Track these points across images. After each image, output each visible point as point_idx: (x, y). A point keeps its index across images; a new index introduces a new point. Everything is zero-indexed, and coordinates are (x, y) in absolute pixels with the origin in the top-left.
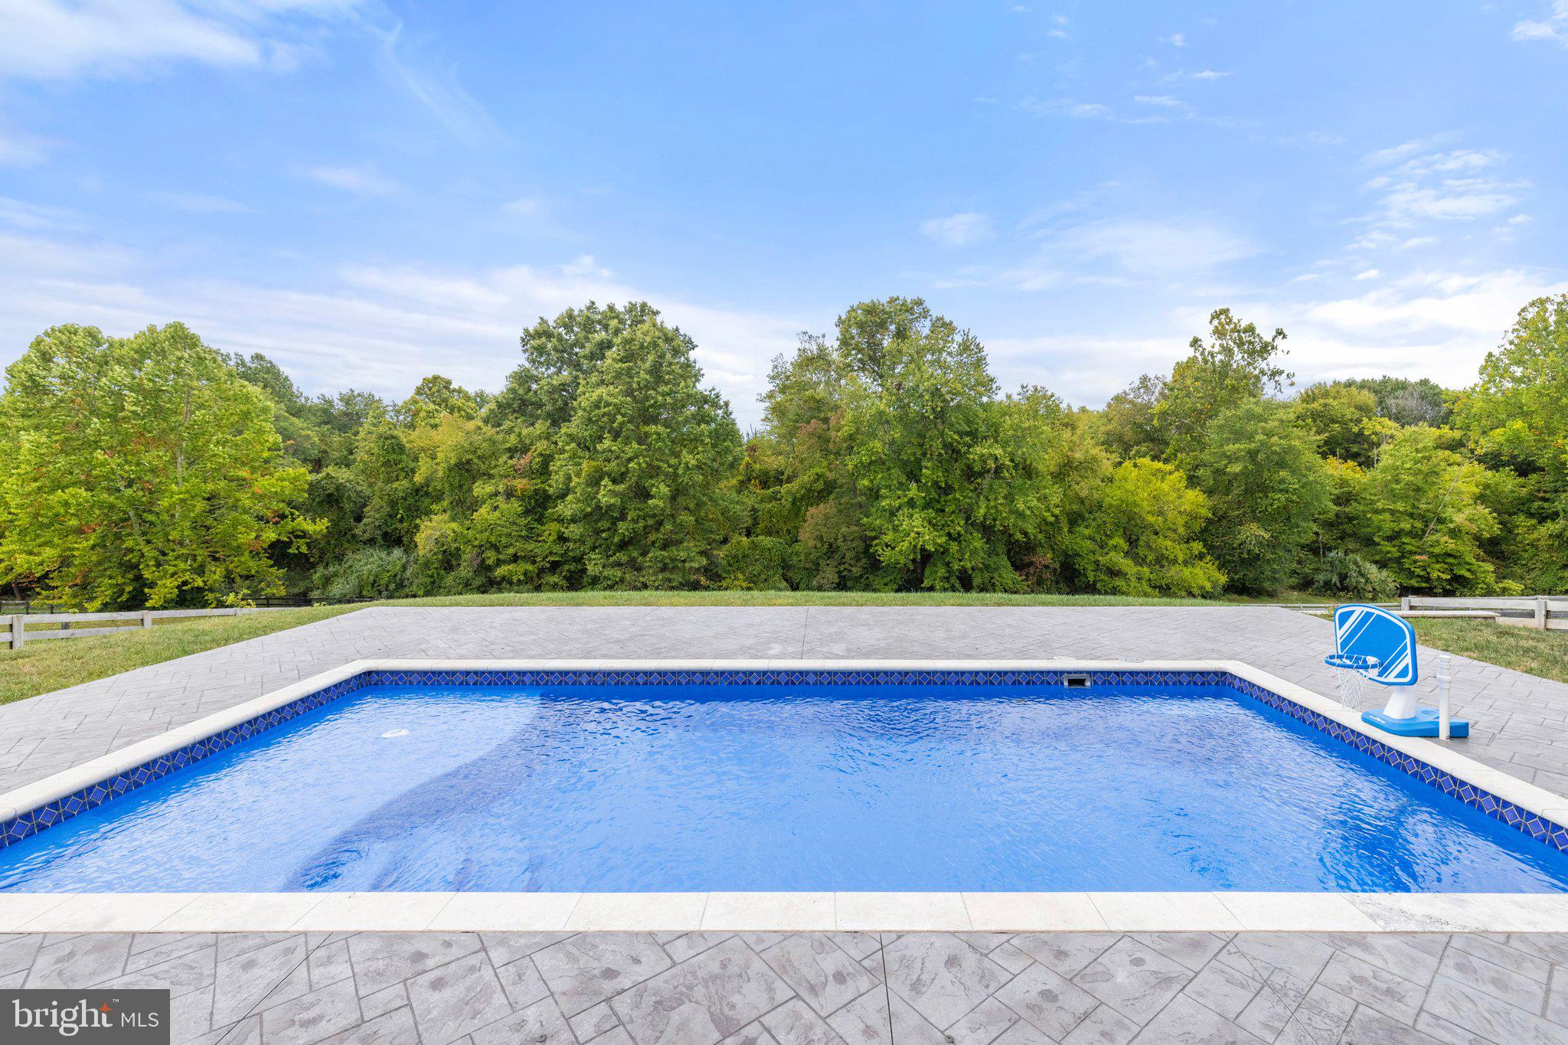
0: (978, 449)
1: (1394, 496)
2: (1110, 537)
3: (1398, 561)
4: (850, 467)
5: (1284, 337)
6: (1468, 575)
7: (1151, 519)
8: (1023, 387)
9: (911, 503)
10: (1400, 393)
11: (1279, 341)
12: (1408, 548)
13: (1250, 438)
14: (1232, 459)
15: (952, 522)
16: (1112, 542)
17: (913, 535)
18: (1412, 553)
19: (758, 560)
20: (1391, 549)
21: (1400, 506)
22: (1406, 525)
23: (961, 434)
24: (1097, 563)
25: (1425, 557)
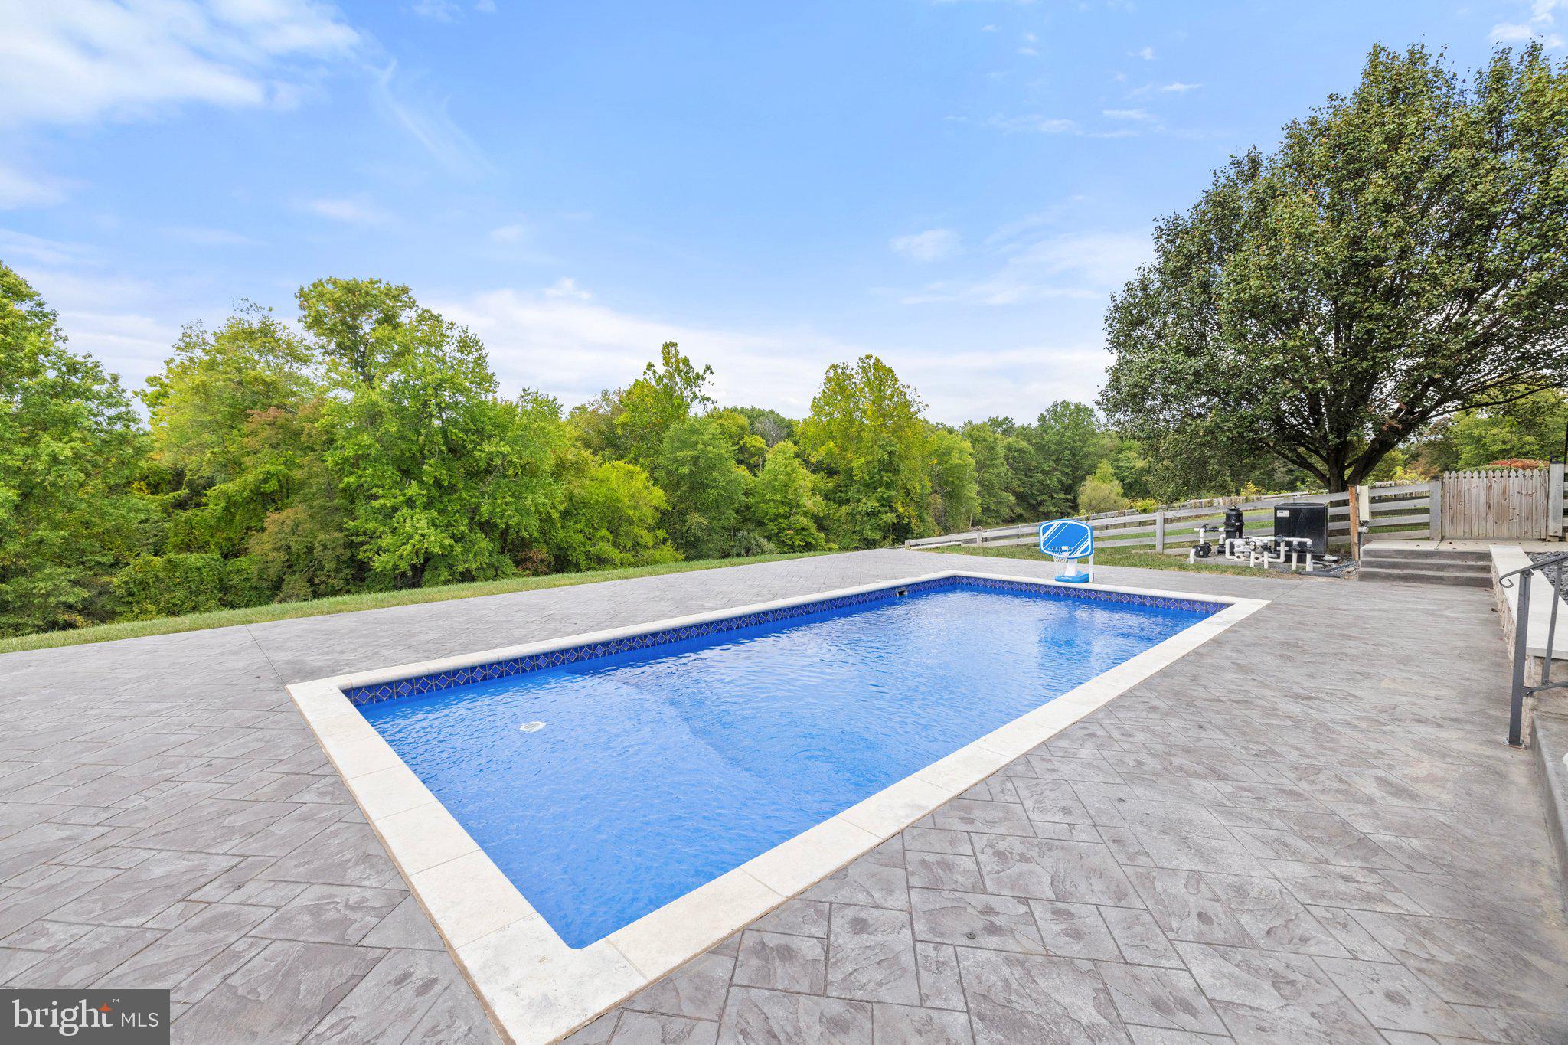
0: (486, 447)
1: (775, 490)
2: (596, 529)
3: (777, 535)
4: (329, 464)
5: (712, 373)
6: (813, 542)
7: (630, 512)
8: (524, 390)
9: (410, 503)
10: (761, 418)
11: (707, 375)
12: (783, 526)
13: (694, 446)
14: (682, 463)
15: (456, 521)
16: (599, 534)
17: (417, 537)
18: (784, 529)
19: (179, 584)
20: (772, 527)
21: (778, 497)
22: (781, 511)
23: (466, 432)
24: (587, 553)
25: (791, 532)
